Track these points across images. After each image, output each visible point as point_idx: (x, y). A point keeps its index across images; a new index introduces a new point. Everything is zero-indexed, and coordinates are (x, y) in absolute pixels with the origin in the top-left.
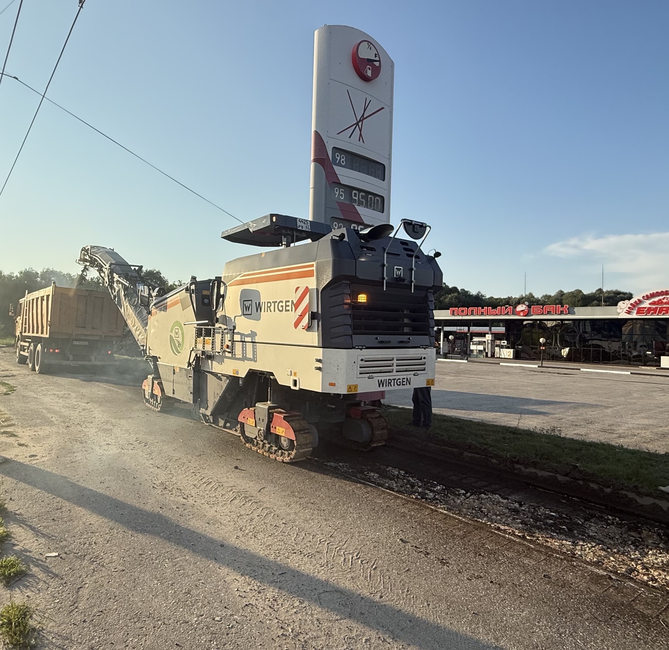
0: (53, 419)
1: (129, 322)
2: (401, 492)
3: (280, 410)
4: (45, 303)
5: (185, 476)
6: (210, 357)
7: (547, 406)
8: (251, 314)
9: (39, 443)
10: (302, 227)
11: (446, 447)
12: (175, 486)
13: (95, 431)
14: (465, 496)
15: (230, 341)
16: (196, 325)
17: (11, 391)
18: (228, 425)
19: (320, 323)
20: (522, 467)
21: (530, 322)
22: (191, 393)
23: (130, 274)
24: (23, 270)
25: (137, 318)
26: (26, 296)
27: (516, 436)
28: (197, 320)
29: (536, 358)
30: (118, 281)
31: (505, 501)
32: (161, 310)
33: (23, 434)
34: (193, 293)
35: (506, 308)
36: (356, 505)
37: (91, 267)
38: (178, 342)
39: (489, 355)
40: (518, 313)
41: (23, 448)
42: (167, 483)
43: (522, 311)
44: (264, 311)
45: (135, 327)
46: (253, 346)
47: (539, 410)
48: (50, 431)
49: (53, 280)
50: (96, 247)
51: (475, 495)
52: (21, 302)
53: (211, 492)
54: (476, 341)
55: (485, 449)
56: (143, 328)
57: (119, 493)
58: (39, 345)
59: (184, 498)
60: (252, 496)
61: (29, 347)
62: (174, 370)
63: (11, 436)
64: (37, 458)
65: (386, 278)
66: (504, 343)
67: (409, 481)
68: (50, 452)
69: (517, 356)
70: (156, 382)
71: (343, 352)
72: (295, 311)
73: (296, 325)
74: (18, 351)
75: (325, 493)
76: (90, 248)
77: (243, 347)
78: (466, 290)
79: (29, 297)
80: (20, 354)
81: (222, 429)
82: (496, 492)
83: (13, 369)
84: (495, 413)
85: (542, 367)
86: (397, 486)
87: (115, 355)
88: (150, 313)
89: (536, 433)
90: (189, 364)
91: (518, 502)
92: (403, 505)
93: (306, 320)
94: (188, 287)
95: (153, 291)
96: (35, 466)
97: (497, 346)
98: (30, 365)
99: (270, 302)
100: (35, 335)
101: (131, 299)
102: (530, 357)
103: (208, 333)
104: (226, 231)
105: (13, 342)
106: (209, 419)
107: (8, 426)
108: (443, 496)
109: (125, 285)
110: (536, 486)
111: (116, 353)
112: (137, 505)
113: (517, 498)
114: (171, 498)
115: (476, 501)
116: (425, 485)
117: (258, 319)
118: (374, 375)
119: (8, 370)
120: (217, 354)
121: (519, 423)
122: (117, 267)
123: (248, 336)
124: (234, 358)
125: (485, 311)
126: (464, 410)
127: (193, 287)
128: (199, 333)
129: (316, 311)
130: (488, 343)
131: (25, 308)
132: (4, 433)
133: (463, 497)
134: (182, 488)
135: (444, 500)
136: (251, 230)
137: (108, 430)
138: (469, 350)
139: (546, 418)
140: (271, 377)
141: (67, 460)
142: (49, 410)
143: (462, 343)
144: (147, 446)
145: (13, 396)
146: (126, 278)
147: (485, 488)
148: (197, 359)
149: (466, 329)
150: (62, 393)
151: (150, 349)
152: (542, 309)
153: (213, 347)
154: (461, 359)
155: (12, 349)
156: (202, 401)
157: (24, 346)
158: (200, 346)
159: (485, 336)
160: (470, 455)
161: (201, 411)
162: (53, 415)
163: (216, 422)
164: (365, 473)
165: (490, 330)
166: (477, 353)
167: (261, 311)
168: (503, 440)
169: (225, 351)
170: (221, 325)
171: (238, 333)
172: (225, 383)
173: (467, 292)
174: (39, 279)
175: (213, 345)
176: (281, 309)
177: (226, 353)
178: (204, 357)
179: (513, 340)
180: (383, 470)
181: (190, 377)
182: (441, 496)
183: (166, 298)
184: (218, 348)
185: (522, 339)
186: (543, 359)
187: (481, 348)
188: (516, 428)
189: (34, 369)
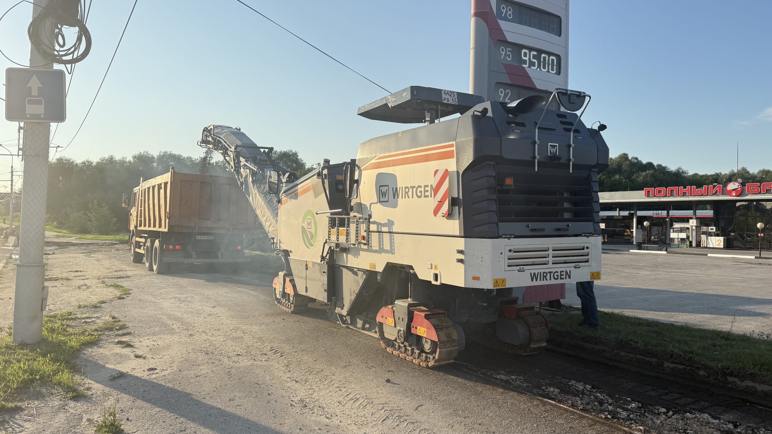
0: (174, 326)
1: (258, 212)
2: (587, 410)
3: (422, 308)
4: (162, 191)
5: (328, 391)
6: (345, 250)
7: (767, 306)
8: (388, 201)
9: (158, 354)
10: (448, 100)
11: (641, 357)
12: (317, 404)
13: (222, 339)
14: (666, 415)
15: (365, 231)
16: (329, 215)
17: (125, 294)
18: (367, 326)
19: (461, 210)
20: (736, 380)
21: (744, 203)
22: (325, 290)
23: (258, 157)
24: (137, 153)
25: (267, 207)
26: (141, 185)
27: (727, 342)
28: (330, 209)
29: (753, 247)
30: (245, 165)
31: (716, 421)
32: (291, 198)
33: (141, 344)
34: (326, 178)
35: (714, 186)
36: (532, 426)
37: (215, 149)
38: (311, 234)
39: (694, 244)
40: (729, 193)
41: (140, 360)
42: (307, 400)
43: (734, 190)
44: (402, 198)
45: (265, 218)
46: (390, 237)
47: (758, 311)
48: (171, 340)
49: (171, 165)
50: (220, 126)
51: (679, 414)
52: (135, 192)
53: (359, 410)
54: (677, 228)
55: (690, 358)
56: (274, 218)
57: (252, 413)
58: (157, 241)
59: (327, 418)
60: (407, 416)
61: (145, 243)
62: (306, 265)
63: (126, 347)
64: (157, 371)
65: (538, 157)
66: (712, 229)
67: (596, 398)
68: (172, 365)
69: (729, 246)
70: (288, 279)
71: (488, 243)
72: (434, 197)
73: (436, 212)
74: (132, 248)
75: (495, 412)
76: (212, 127)
77: (379, 238)
78: (664, 165)
79: (145, 185)
80: (135, 252)
81: (360, 330)
82: (704, 411)
83: (128, 269)
84: (702, 315)
85: (760, 258)
86: (582, 404)
87: (246, 251)
88: (279, 201)
89: (754, 339)
90: (323, 258)
91: (732, 423)
92: (590, 426)
93: (445, 207)
94: (319, 171)
95: (284, 176)
96: (155, 381)
97: (704, 233)
98: (147, 265)
99: (407, 188)
100: (152, 229)
101: (260, 186)
102: (745, 245)
103: (342, 223)
104: (362, 107)
105: (127, 238)
106: (346, 319)
107: (124, 335)
108: (639, 416)
109: (253, 170)
110: (754, 403)
111: (247, 248)
112: (273, 426)
113: (731, 417)
114: (312, 418)
115: (681, 421)
116: (616, 402)
117: (395, 206)
118: (525, 267)
119: (122, 271)
120: (352, 246)
121: (732, 326)
122: (244, 149)
123: (384, 225)
124: (370, 250)
125: (688, 190)
126: (664, 311)
127: (325, 172)
128: (332, 223)
129: (457, 196)
130: (692, 230)
131: (140, 198)
132: (120, 343)
133: (664, 416)
134: (324, 406)
135: (641, 420)
136: (390, 105)
137: (238, 338)
138: (669, 238)
139: (766, 320)
140: (411, 271)
141: (192, 374)
142: (170, 317)
143: (660, 230)
144: (284, 357)
145: (127, 301)
146: (255, 161)
147: (692, 406)
148: (331, 252)
149: (664, 213)
150: (185, 295)
151: (280, 242)
152: (760, 187)
153: (347, 239)
154: (658, 250)
155: (126, 247)
156: (337, 300)
157: (139, 242)
158: (334, 238)
159: (688, 221)
160: (672, 365)
161: (336, 311)
162: (174, 322)
163: (353, 323)
164: (544, 388)
165: (695, 213)
166: (679, 242)
167: (398, 198)
168: (713, 348)
169: (360, 243)
170: (356, 214)
171: (374, 223)
172: (361, 279)
173: (665, 168)
174: (155, 164)
175: (347, 236)
176: (419, 194)
177: (362, 245)
178: (338, 249)
179: (723, 225)
180: (564, 384)
181: (324, 272)
182: (637, 415)
183: (297, 185)
184: (353, 239)
185: (735, 225)
186: (761, 248)
187: (683, 235)
188: (729, 332)
189: (151, 269)
